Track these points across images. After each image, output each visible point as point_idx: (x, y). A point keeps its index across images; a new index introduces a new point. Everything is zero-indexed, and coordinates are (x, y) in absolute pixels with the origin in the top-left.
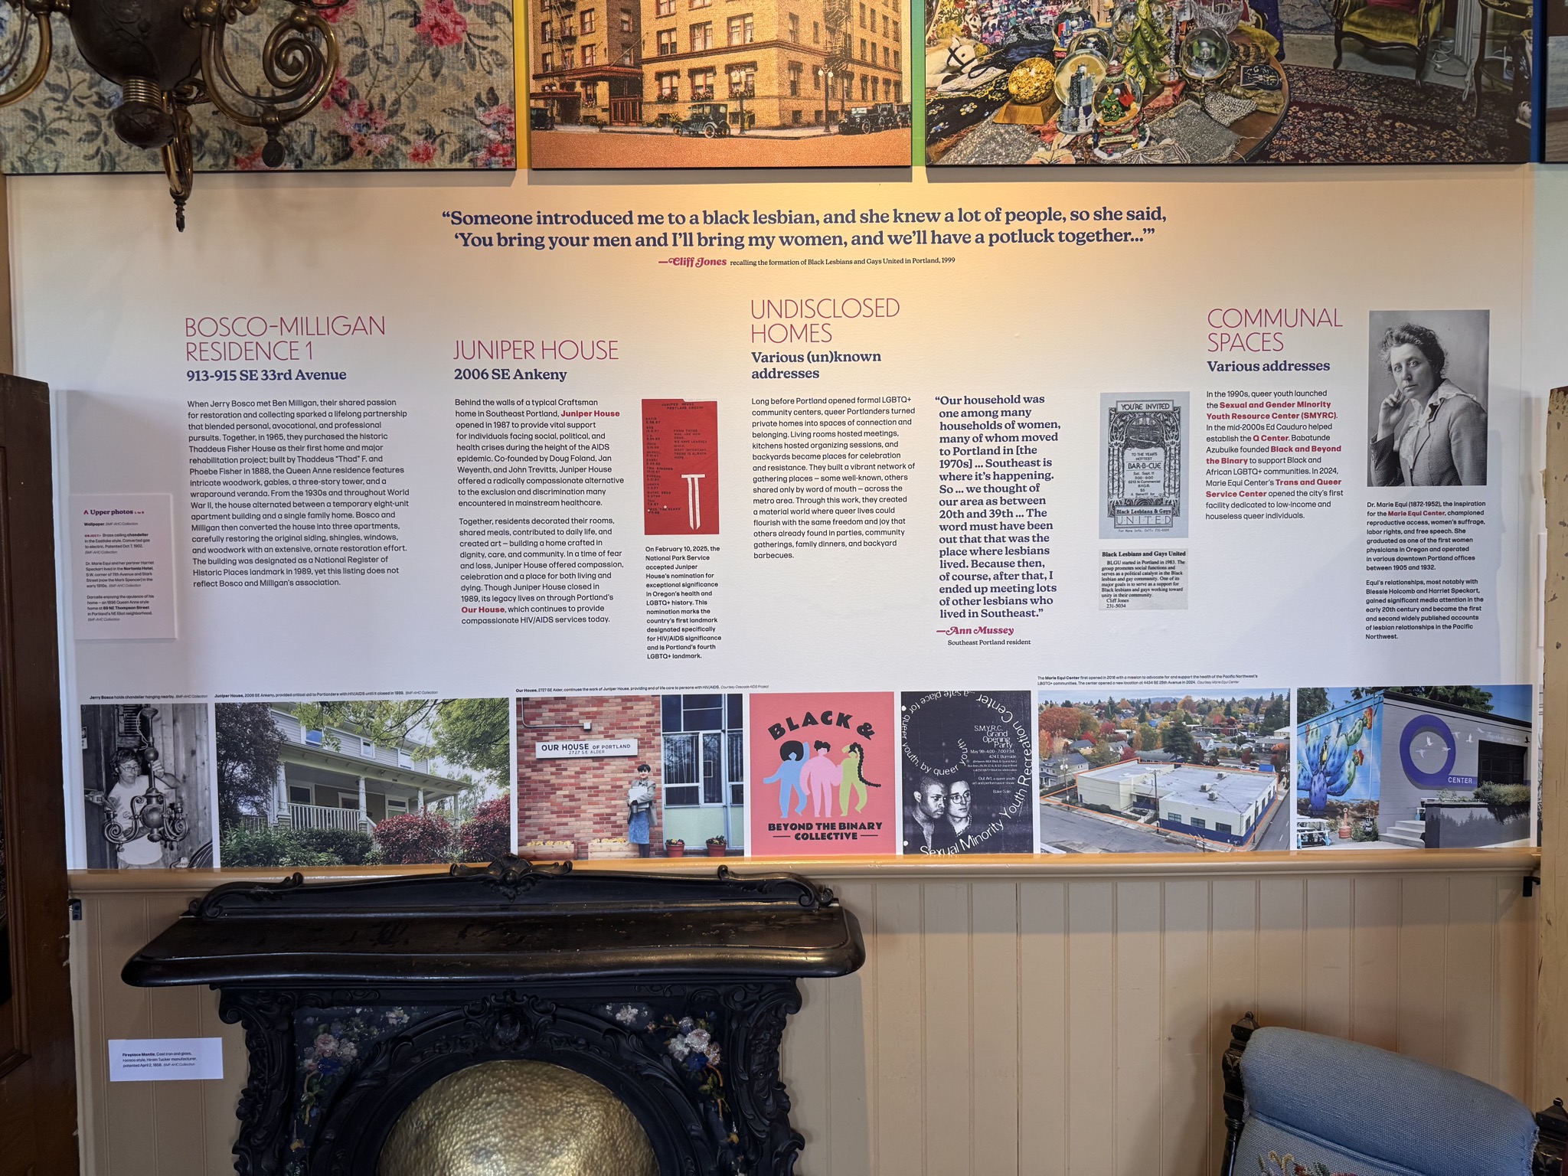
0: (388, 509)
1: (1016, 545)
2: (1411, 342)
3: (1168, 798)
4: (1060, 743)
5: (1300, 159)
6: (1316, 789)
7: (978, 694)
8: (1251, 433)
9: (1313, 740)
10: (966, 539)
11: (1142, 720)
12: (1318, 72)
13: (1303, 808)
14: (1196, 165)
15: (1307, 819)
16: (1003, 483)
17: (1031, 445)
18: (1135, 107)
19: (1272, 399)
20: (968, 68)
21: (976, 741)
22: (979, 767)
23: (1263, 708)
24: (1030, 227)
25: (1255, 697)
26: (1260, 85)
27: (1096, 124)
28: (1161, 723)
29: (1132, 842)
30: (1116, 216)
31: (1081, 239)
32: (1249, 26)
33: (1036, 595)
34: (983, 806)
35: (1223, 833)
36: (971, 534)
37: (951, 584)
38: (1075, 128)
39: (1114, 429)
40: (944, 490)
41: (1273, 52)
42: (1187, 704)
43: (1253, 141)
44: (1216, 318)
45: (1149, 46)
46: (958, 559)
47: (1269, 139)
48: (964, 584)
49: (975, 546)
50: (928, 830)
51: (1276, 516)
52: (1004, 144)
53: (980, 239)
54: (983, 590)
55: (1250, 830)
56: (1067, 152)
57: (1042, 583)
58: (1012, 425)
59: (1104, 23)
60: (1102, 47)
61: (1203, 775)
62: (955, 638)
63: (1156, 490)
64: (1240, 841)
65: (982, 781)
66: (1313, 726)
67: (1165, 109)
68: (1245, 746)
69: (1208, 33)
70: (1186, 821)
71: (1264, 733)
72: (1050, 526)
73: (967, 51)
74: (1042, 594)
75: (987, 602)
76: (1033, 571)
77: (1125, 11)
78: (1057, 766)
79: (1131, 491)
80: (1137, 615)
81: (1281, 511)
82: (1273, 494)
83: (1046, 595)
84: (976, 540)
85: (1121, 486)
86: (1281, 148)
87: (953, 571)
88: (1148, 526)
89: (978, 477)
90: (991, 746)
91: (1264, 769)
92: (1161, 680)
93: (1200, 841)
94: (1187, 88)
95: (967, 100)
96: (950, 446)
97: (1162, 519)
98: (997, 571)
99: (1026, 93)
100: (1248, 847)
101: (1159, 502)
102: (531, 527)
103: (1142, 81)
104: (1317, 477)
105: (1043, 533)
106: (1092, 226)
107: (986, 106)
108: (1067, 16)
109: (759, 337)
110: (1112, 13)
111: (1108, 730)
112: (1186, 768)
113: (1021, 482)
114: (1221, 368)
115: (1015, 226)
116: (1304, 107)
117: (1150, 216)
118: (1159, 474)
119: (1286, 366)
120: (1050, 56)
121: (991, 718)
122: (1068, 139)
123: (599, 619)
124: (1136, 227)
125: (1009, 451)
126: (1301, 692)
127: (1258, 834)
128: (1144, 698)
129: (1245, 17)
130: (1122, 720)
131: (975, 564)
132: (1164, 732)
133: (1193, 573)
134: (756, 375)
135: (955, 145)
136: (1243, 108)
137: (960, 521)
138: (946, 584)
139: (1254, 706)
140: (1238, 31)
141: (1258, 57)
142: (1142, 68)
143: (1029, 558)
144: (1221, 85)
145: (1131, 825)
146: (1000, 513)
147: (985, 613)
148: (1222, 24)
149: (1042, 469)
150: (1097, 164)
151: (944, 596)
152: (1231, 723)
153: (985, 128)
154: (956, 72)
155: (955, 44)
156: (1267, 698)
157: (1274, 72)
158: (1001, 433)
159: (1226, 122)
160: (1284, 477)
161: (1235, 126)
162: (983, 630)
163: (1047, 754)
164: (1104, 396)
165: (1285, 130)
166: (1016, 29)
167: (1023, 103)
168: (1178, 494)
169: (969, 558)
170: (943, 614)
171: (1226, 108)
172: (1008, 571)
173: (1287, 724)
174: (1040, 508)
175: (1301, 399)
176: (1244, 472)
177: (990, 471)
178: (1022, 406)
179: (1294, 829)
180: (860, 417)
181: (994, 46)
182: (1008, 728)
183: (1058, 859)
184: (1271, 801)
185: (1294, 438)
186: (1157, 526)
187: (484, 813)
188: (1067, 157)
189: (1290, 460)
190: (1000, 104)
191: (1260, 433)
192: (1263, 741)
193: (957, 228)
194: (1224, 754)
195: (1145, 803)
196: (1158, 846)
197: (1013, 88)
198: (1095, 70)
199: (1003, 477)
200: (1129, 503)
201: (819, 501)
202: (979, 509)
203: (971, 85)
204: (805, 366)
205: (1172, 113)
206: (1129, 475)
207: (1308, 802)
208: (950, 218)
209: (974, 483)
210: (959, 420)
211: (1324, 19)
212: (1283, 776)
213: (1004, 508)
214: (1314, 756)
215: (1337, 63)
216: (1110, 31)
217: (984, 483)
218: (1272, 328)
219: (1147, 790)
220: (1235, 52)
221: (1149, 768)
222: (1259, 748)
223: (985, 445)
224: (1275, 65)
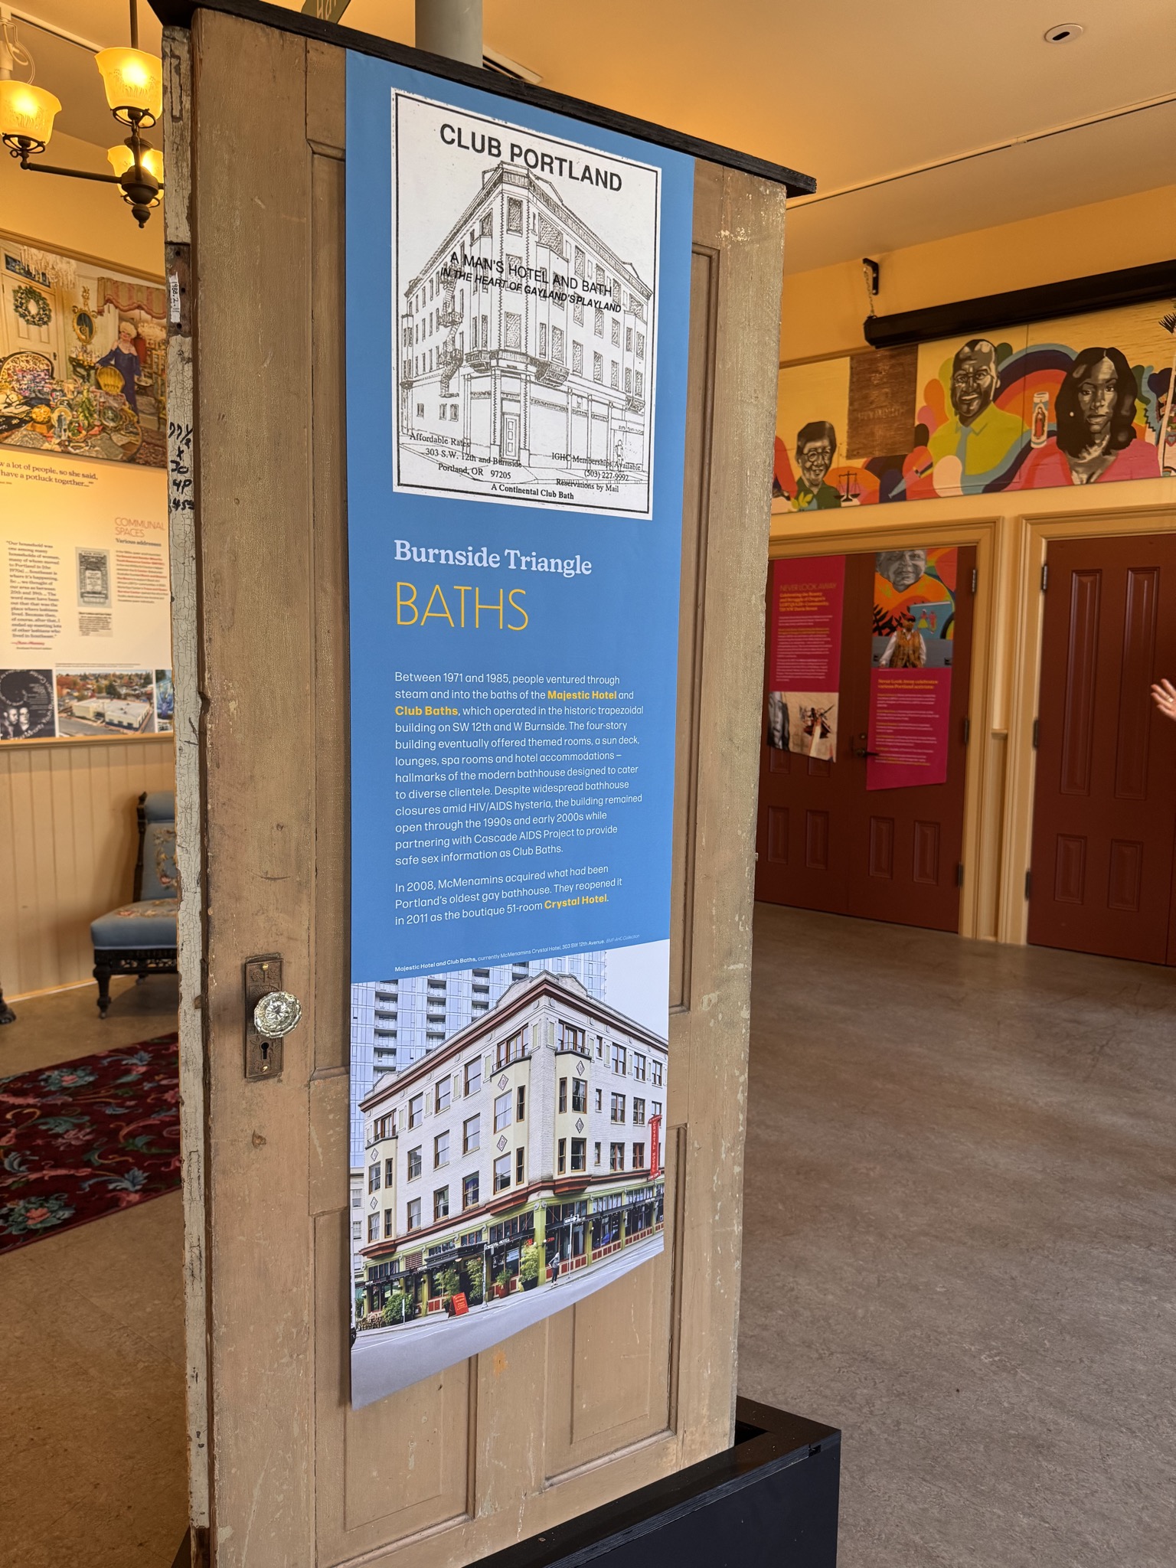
1: (44, 607)
3: (109, 713)
4: (65, 691)
5: (147, 463)
7: (30, 670)
10: (22, 604)
11: (97, 681)
12: (152, 431)
13: (160, 716)
14: (109, 459)
15: (161, 720)
16: (37, 581)
17: (48, 565)
18: (84, 432)
19: (140, 556)
20: (14, 404)
21: (30, 690)
23: (143, 677)
24: (43, 474)
25: (139, 673)
26: (131, 432)
28: (104, 683)
29: (96, 730)
30: (77, 475)
31: (64, 482)
33: (53, 629)
36: (25, 601)
37: (17, 622)
39: (81, 562)
40: (12, 581)
42: (114, 675)
43: (129, 453)
44: (118, 521)
45: (88, 409)
46: (19, 612)
47: (136, 453)
48: (22, 623)
49: (27, 607)
51: (144, 602)
52: (31, 439)
53: (22, 476)
54: (30, 626)
55: (140, 725)
56: (57, 446)
57: (56, 624)
58: (40, 556)
59: (70, 396)
60: (69, 405)
61: (121, 704)
62: (20, 646)
63: (98, 588)
64: (136, 729)
66: (161, 684)
67: (96, 435)
68: (136, 692)
69: (110, 408)
70: (116, 722)
71: (144, 687)
72: (57, 600)
73: (14, 397)
74: (56, 629)
75: (33, 631)
76: (52, 618)
77: (78, 393)
78: (64, 701)
79: (89, 588)
80: (93, 638)
81: (145, 600)
82: (142, 593)
84: (27, 604)
85: (85, 586)
86: (140, 458)
87: (18, 617)
88: (96, 603)
89: (27, 577)
90: (36, 693)
91: (144, 701)
92: (103, 665)
93: (122, 730)
94: (104, 429)
95: (15, 418)
96: (14, 563)
97: (102, 600)
98: (36, 618)
99: (40, 419)
100: (140, 731)
101: (100, 593)
103: (86, 422)
104: (158, 587)
105: (55, 603)
106: (68, 478)
107: (23, 422)
108: (54, 390)
110: (73, 392)
111: (84, 685)
112: (115, 701)
113: (45, 581)
114: (121, 541)
115: (36, 473)
116: (148, 443)
117: (91, 477)
118: (99, 582)
119: (145, 543)
120: (48, 405)
121: (36, 681)
122: (58, 441)
124: (86, 481)
125: (39, 567)
127: (143, 726)
128: (97, 672)
130: (89, 682)
131: (27, 614)
132: (106, 686)
133: (114, 623)
135: (10, 436)
136: (125, 440)
137: (20, 596)
138: (15, 622)
139: (139, 676)
140: (122, 410)
141: (130, 421)
142: (86, 418)
143: (50, 613)
144: (116, 430)
145: (95, 724)
146: (37, 593)
147: (32, 636)
148: (116, 405)
149: (53, 576)
150: (69, 453)
151: (14, 628)
152: (131, 683)
153: (23, 431)
154: (9, 405)
155: (9, 393)
156: (144, 673)
157: (136, 428)
158: (36, 559)
159: (119, 444)
160: (146, 587)
161: (123, 446)
162: (31, 643)
163: (60, 696)
164: (76, 548)
165: (141, 451)
166: (34, 392)
167: (38, 423)
168: (107, 590)
169: (24, 612)
170: (14, 636)
171: (119, 439)
172: (41, 618)
173: (151, 683)
174: (53, 592)
175: (151, 557)
177: (32, 575)
178: (43, 549)
179: (156, 724)
181: (25, 397)
182: (44, 685)
183: (66, 738)
184: (148, 714)
185: (150, 571)
186: (100, 603)
188: (58, 448)
189: (149, 580)
190: (29, 422)
191: (137, 569)
192: (143, 690)
193: (11, 470)
194: (129, 695)
195: (99, 715)
196: (106, 732)
197: (34, 416)
198: (67, 414)
199: (38, 578)
200: (89, 593)
202: (28, 591)
203: (16, 411)
205: (99, 437)
206: (88, 581)
207: (161, 714)
208: (8, 465)
209: (25, 580)
210: (17, 552)
211: (153, 411)
213: (38, 591)
214: (162, 695)
215: (159, 428)
216: (73, 400)
217: (28, 580)
218: (139, 528)
219: (100, 710)
220: (121, 418)
221: (101, 701)
222: (142, 693)
223: (28, 564)
224: (136, 425)
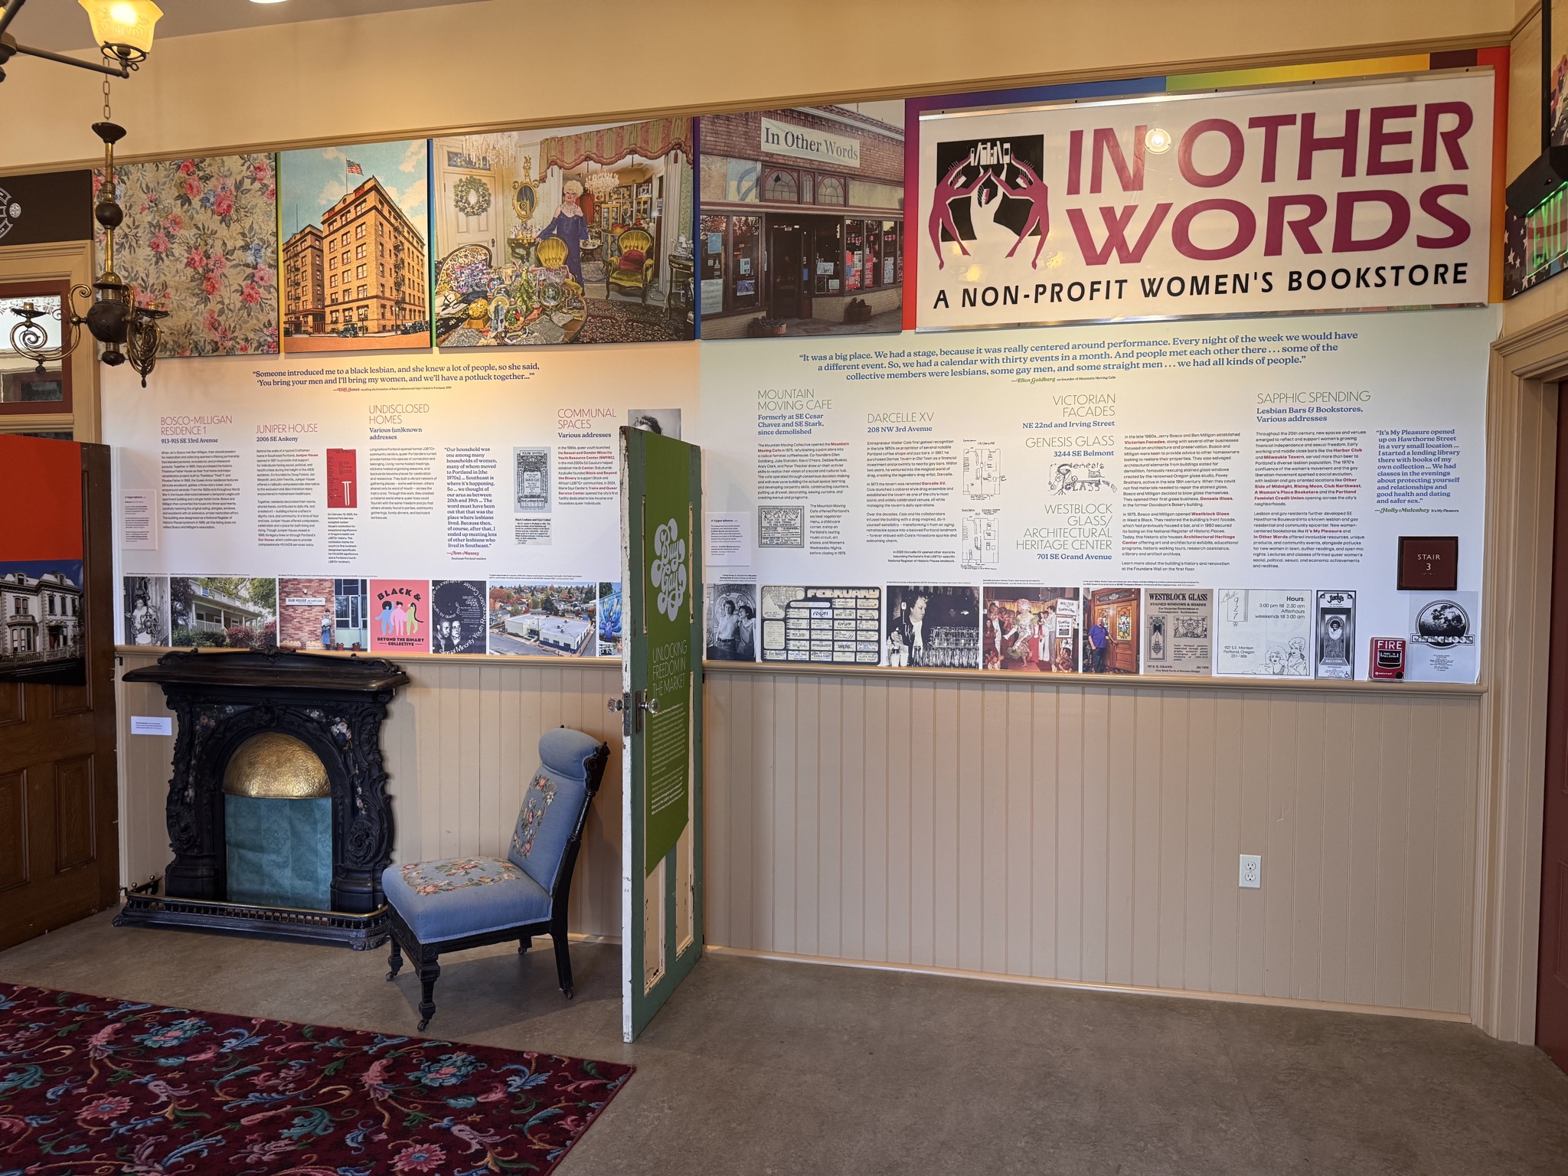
0: (232, 497)
1: (479, 515)
2: (646, 424)
3: (543, 631)
4: (498, 605)
5: (593, 341)
6: (607, 629)
7: (464, 582)
8: (577, 466)
9: (606, 606)
10: (458, 512)
11: (533, 595)
12: (599, 301)
13: (602, 638)
14: (549, 344)
15: (603, 643)
16: (473, 487)
17: (485, 470)
18: (522, 319)
19: (586, 450)
20: (452, 305)
21: (463, 603)
22: (464, 615)
23: (584, 591)
24: (482, 373)
25: (581, 586)
26: (575, 308)
27: (505, 327)
28: (541, 596)
29: (528, 650)
30: (518, 368)
31: (503, 378)
32: (569, 281)
33: (488, 538)
34: (466, 632)
35: (567, 648)
36: (461, 509)
37: (453, 532)
38: (497, 329)
39: (519, 463)
40: (449, 489)
41: (580, 292)
42: (552, 588)
43: (572, 333)
44: (562, 414)
45: (527, 291)
46: (456, 521)
47: (579, 332)
48: (458, 532)
49: (462, 515)
50: (443, 642)
51: (589, 503)
52: (467, 337)
53: (461, 378)
54: (466, 535)
55: (579, 647)
56: (493, 340)
57: (491, 532)
58: (476, 461)
59: (508, 282)
60: (507, 293)
61: (559, 621)
62: (455, 556)
63: (537, 491)
64: (574, 652)
65: (466, 621)
66: (606, 600)
67: (534, 320)
68: (576, 608)
69: (551, 285)
70: (551, 642)
71: (585, 603)
72: (493, 506)
73: (452, 297)
74: (491, 537)
75: (468, 540)
76: (487, 526)
77: (517, 276)
78: (497, 615)
79: (527, 492)
80: (530, 546)
81: (591, 501)
82: (587, 494)
83: (492, 538)
84: (463, 512)
85: (523, 489)
86: (584, 336)
87: (453, 526)
88: (534, 507)
89: (463, 484)
90: (469, 605)
91: (584, 619)
92: (540, 577)
93: (557, 651)
94: (544, 310)
95: (452, 318)
96: (451, 470)
97: (540, 504)
98: (472, 526)
99: (475, 315)
100: (578, 654)
101: (539, 497)
102: (284, 504)
103: (524, 307)
104: (606, 486)
105: (491, 510)
106: (508, 372)
107: (460, 320)
108: (492, 279)
109: (372, 422)
110: (511, 277)
111: (518, 599)
112: (551, 617)
113: (481, 486)
114: (564, 436)
115: (476, 372)
116: (594, 317)
117: (532, 367)
118: (538, 484)
119: (592, 435)
120: (486, 297)
121: (469, 593)
122: (494, 334)
123: (309, 545)
124: (526, 373)
125: (476, 472)
126: (600, 584)
127: (582, 648)
128: (534, 585)
129: (568, 277)
130: (524, 595)
131: (462, 523)
132: (542, 601)
133: (553, 527)
134: (371, 438)
135: (447, 338)
136: (568, 318)
137: (456, 504)
138: (450, 532)
139: (580, 590)
140: (565, 283)
141: (573, 295)
142: (524, 302)
143: (485, 521)
144: (558, 308)
145: (528, 643)
146: (472, 500)
147: (467, 546)
148: (558, 280)
149: (490, 481)
150: (506, 345)
151: (450, 537)
152: (571, 597)
153: (459, 330)
154: (447, 306)
155: (447, 294)
156: (586, 586)
157: (580, 301)
158: (473, 464)
159: (560, 325)
160: (592, 486)
161: (564, 326)
162: (466, 553)
163: (493, 609)
164: (515, 448)
165: (586, 328)
166: (472, 286)
167: (475, 319)
168: (547, 493)
169: (460, 520)
170: (450, 546)
171: (561, 319)
172: (476, 526)
173: (595, 598)
174: (489, 498)
175: (599, 450)
176: (575, 483)
177: (468, 481)
178: (481, 452)
179: (598, 647)
180: (413, 456)
181: (463, 294)
182: (476, 597)
183: (497, 656)
184: (588, 634)
185: (596, 468)
186: (538, 507)
187: (267, 627)
188: (494, 342)
189: (595, 478)
190: (466, 319)
191: (581, 466)
192: (584, 606)
193: (452, 373)
194: (568, 612)
195: (533, 633)
196: (539, 653)
197: (471, 312)
198: (503, 302)
199: (474, 484)
200: (526, 497)
201: (398, 494)
202: (464, 498)
203: (454, 312)
204: (391, 434)
205: (537, 321)
206: (526, 484)
207: (604, 635)
208: (449, 369)
209: (461, 487)
210: (455, 458)
211: (602, 277)
212: (593, 622)
213: (474, 498)
214: (607, 614)
215: (607, 297)
216: (510, 285)
217: (465, 486)
218: (586, 418)
219: (534, 627)
220: (564, 293)
221: (536, 617)
222: (583, 610)
223: (465, 469)
224: (581, 298)
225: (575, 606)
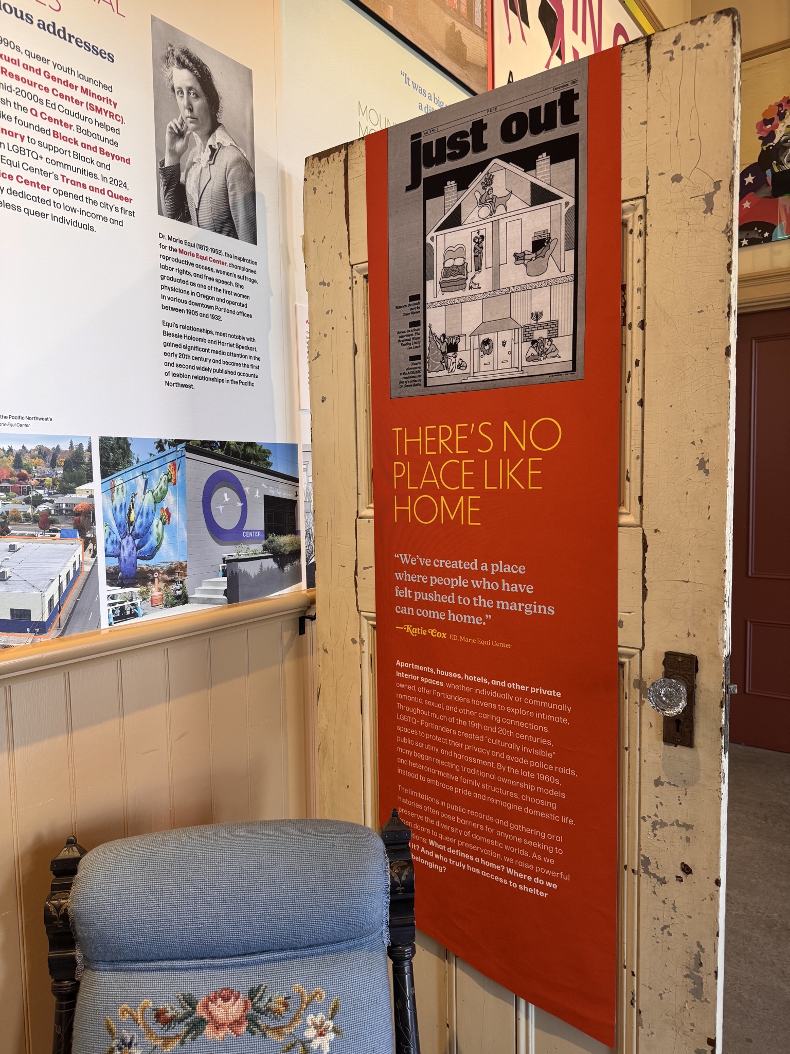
2: (191, 71)
6: (125, 554)
8: (29, 104)
9: (120, 498)
13: (114, 578)
19: (49, 68)
23: (61, 460)
25: (50, 446)
35: (19, 621)
51: (63, 220)
55: (54, 611)
64: (42, 628)
66: (118, 481)
68: (42, 508)
91: (66, 535)
100: (53, 633)
104: (107, 186)
127: (63, 615)
139: (50, 457)
156: (65, 447)
160: (70, 175)
173: (90, 479)
176: (21, 151)
179: (104, 603)
192: (63, 501)
212: (89, 542)
225: (38, 501)
